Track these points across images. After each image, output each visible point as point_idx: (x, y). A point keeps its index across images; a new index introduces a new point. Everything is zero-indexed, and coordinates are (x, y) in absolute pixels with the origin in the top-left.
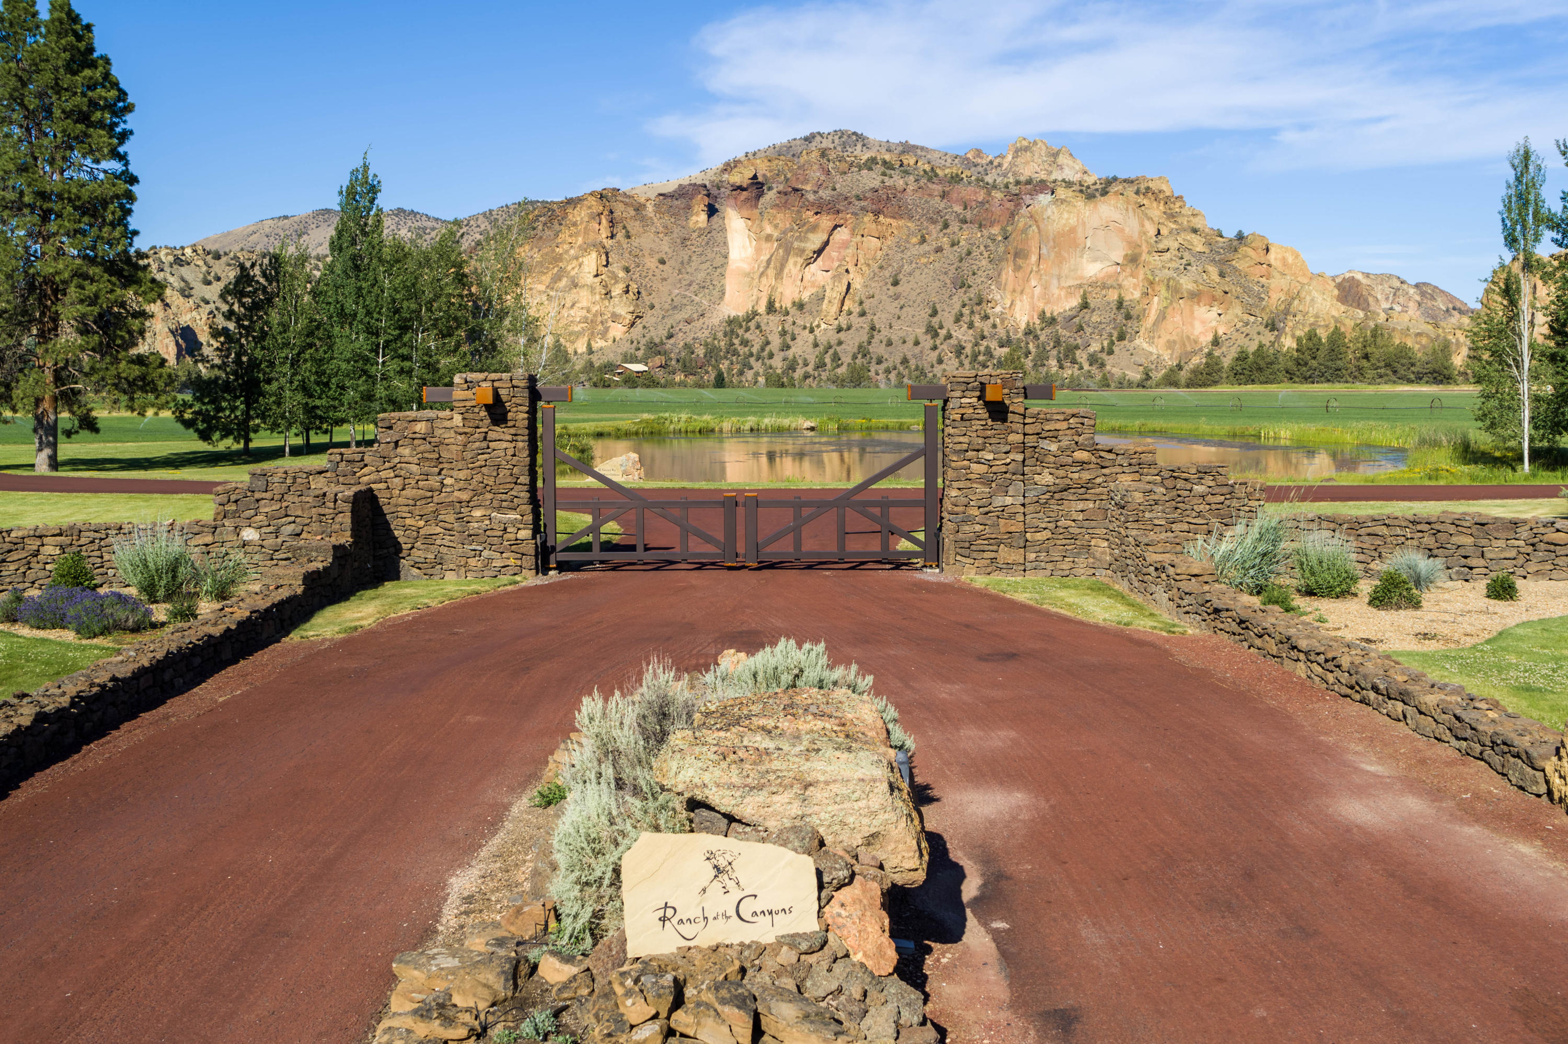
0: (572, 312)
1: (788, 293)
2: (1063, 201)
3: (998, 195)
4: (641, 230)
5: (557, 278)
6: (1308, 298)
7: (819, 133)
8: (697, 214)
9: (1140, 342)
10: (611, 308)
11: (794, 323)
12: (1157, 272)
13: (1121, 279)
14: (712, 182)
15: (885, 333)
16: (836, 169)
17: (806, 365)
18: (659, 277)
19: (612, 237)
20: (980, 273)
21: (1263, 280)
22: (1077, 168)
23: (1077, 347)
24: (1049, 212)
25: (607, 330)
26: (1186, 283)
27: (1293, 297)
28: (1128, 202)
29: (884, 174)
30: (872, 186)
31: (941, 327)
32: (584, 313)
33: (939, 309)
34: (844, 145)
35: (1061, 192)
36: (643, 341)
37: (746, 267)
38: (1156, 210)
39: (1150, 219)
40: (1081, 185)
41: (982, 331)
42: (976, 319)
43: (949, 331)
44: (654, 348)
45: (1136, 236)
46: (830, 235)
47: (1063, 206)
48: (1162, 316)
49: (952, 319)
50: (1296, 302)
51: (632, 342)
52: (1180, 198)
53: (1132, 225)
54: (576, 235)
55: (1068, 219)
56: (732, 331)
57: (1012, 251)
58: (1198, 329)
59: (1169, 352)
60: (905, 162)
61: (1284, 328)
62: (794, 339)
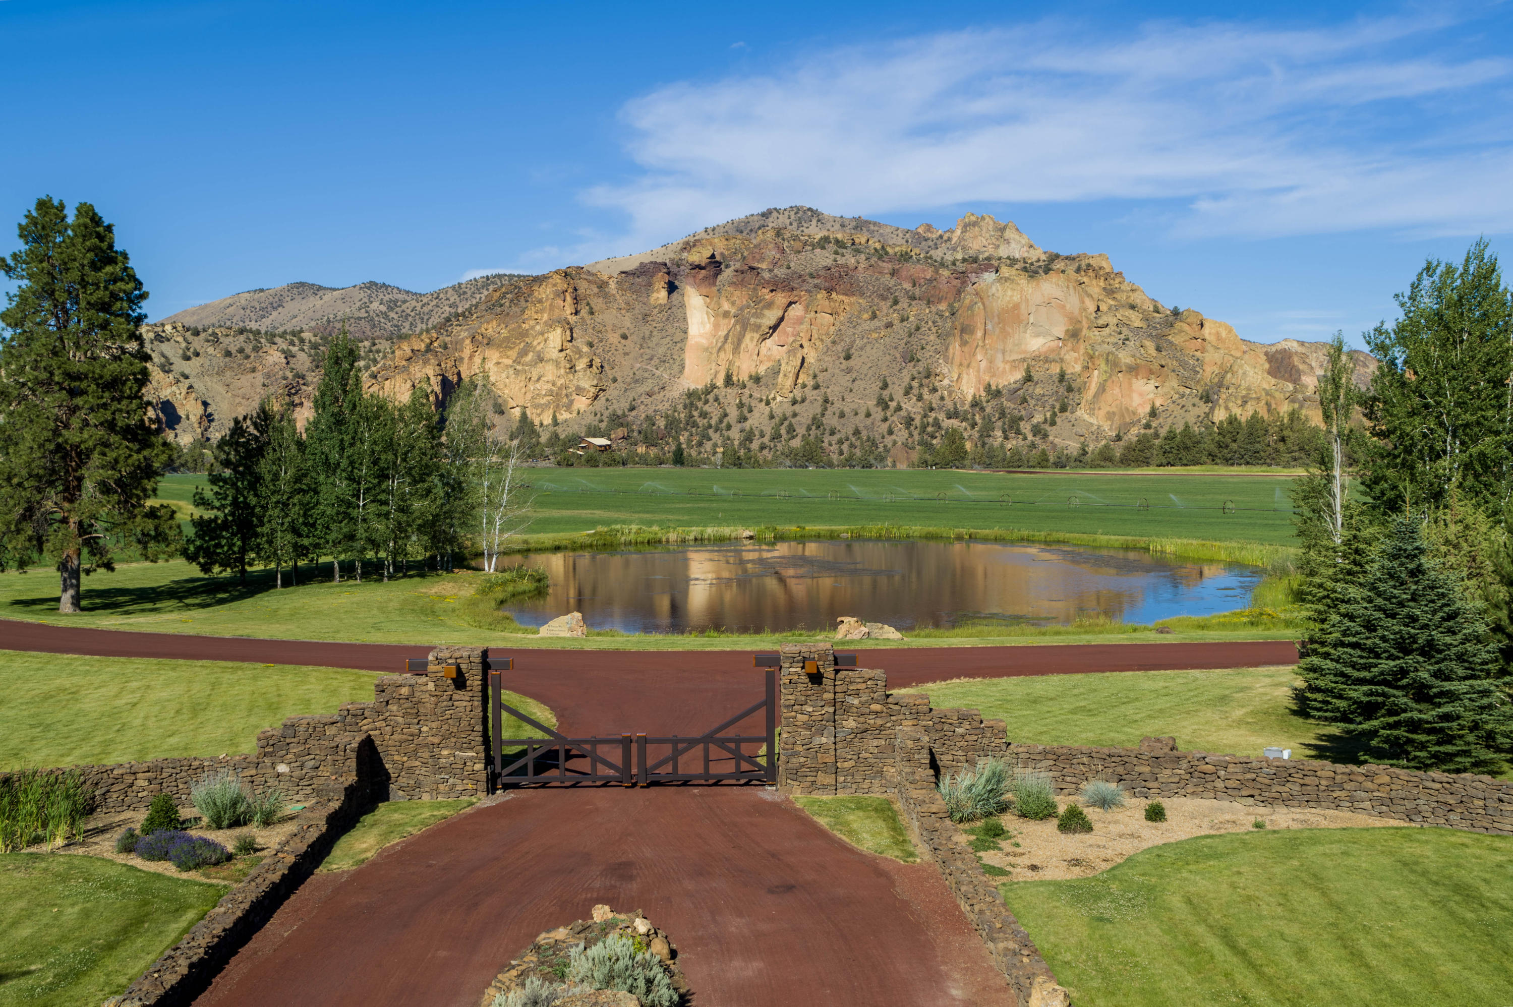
0: (538, 386)
1: (745, 367)
2: (1007, 279)
3: (945, 273)
4: (604, 306)
5: (523, 353)
6: (1240, 372)
7: (775, 209)
8: (658, 291)
9: (1081, 413)
10: (575, 382)
11: (751, 396)
12: (1097, 347)
13: (1062, 353)
14: (672, 260)
15: (838, 405)
16: (791, 247)
17: (762, 436)
18: (621, 351)
19: (576, 313)
20: (928, 347)
21: (1198, 354)
22: (1023, 242)
23: (1021, 419)
24: (994, 290)
25: (572, 402)
26: (1125, 358)
27: (1228, 370)
28: (1068, 280)
29: (836, 253)
30: (825, 264)
31: (892, 400)
32: (549, 386)
33: (889, 382)
34: (800, 221)
35: (1005, 271)
36: (606, 413)
37: (704, 342)
38: (1096, 287)
39: (1090, 296)
40: (1025, 262)
41: (931, 403)
42: (925, 391)
43: (899, 403)
44: (617, 420)
45: (1076, 312)
46: (785, 312)
47: (1007, 284)
48: (1102, 389)
49: (902, 392)
50: (1229, 375)
51: (596, 415)
52: (1119, 274)
53: (1073, 302)
54: (542, 311)
55: (1011, 296)
56: (692, 404)
57: (959, 327)
58: (1136, 401)
59: (1109, 423)
60: (857, 241)
61: (1218, 400)
62: (750, 411)
